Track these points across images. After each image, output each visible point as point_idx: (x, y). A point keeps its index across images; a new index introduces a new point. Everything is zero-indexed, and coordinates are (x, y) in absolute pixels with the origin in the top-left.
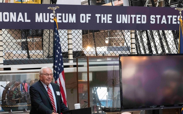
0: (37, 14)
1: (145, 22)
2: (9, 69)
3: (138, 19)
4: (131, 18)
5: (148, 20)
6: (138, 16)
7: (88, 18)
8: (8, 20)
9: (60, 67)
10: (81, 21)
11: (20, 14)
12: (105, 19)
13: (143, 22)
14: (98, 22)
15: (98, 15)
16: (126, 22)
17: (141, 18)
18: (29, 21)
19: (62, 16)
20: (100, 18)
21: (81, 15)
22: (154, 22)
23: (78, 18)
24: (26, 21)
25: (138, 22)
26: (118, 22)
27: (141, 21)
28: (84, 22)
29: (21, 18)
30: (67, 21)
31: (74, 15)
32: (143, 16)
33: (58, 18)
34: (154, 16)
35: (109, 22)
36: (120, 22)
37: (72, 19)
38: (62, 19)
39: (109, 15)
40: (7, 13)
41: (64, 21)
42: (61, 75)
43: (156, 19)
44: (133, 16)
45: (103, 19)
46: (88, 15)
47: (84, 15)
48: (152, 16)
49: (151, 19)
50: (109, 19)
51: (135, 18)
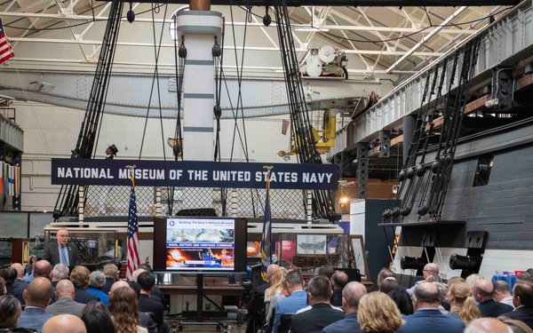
0: (120, 170)
1: (249, 180)
2: (87, 226)
3: (239, 176)
4: (231, 175)
5: (253, 177)
6: (240, 173)
7: (179, 175)
8: (89, 177)
9: (135, 227)
10: (171, 178)
11: (103, 170)
12: (199, 175)
13: (246, 180)
14: (191, 178)
15: (191, 172)
16: (225, 179)
17: (243, 175)
18: (112, 177)
19: (148, 173)
20: (193, 174)
21: (171, 171)
22: (260, 180)
23: (167, 174)
24: (109, 177)
25: (239, 180)
26: (214, 179)
27: (243, 178)
28: (174, 178)
29: (103, 174)
30: (154, 178)
31: (163, 171)
32: (246, 173)
33: (144, 174)
34: (260, 173)
35: (204, 179)
36: (218, 179)
37: (161, 175)
38: (148, 176)
39: (204, 172)
40: (89, 170)
41: (151, 178)
42: (135, 235)
43: (263, 176)
44: (234, 173)
45: (196, 175)
46: (179, 171)
47: (174, 171)
48: (257, 173)
49: (257, 176)
50: (204, 175)
51: (236, 175)
